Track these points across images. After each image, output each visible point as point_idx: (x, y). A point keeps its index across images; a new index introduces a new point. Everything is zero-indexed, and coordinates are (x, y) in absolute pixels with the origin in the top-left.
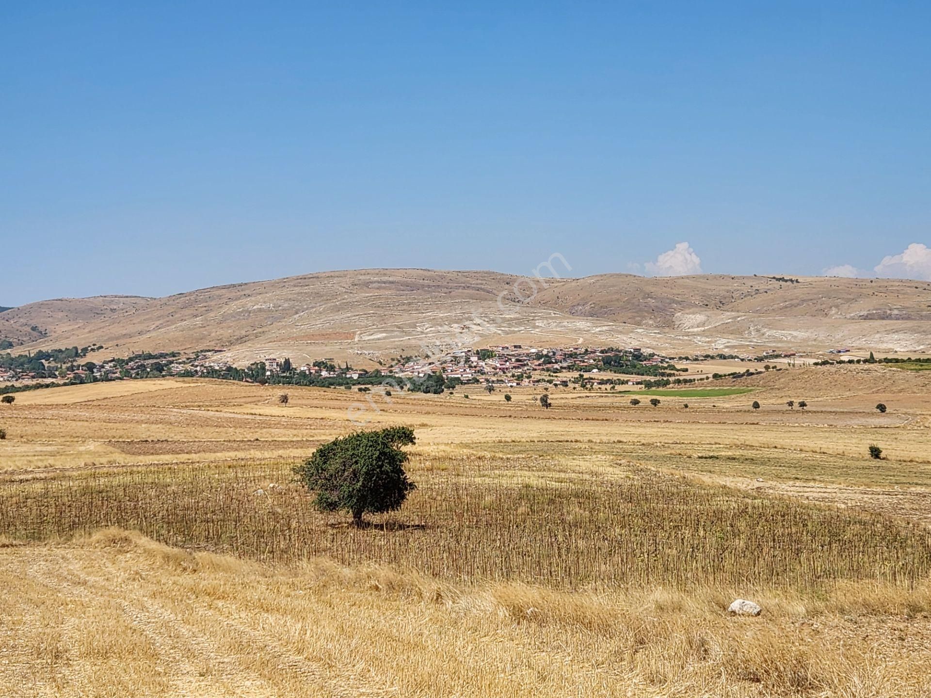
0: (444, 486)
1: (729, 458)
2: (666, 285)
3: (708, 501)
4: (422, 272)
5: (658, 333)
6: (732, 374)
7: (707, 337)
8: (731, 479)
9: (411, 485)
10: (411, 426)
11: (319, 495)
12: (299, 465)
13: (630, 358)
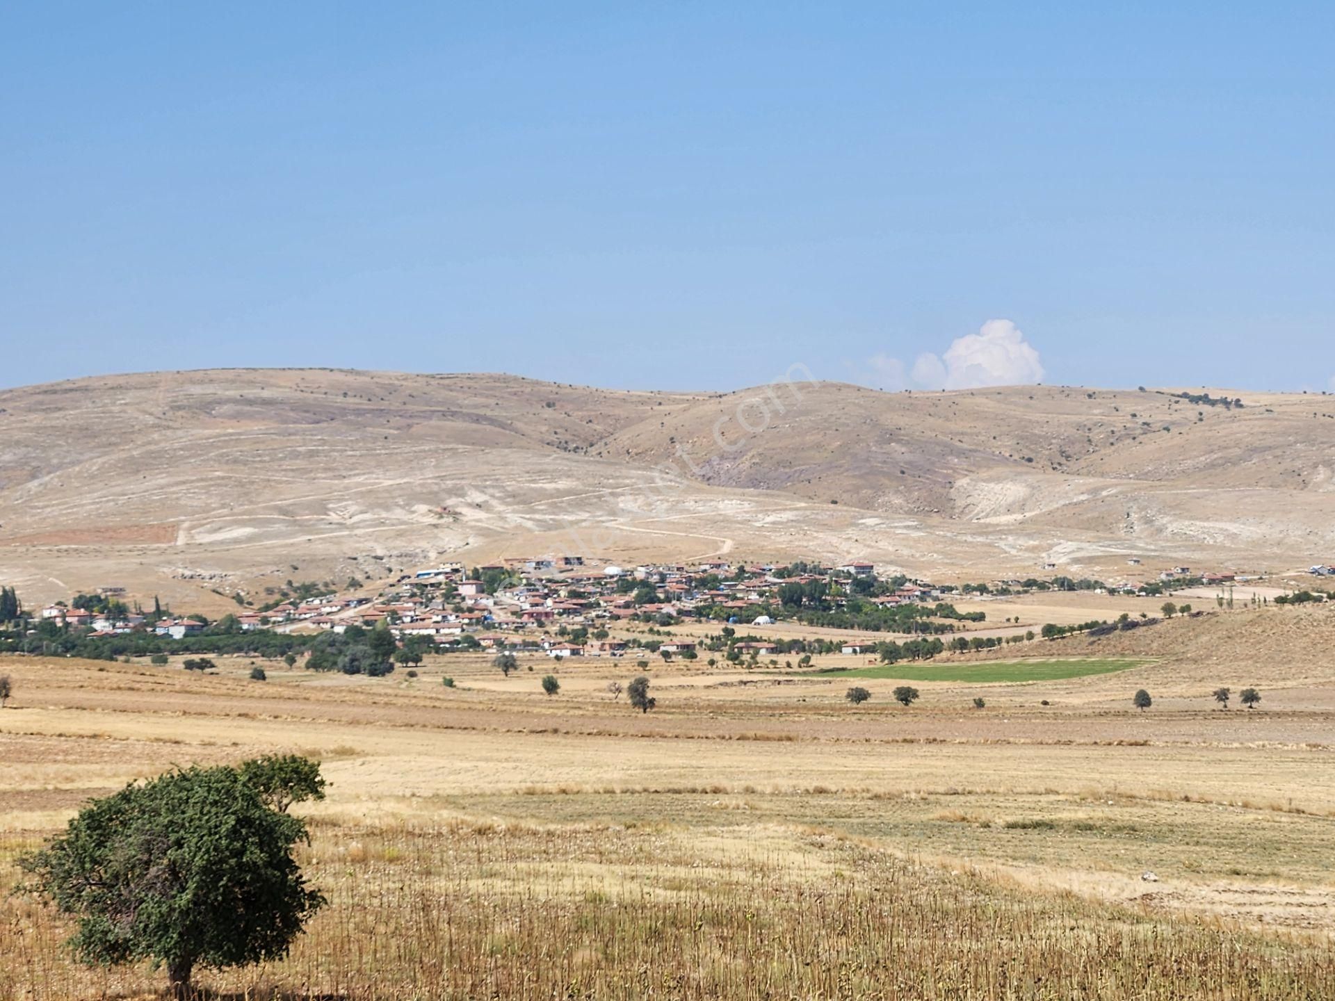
0: (394, 900)
1: (1078, 827)
2: (932, 410)
3: (1029, 929)
4: (340, 377)
5: (915, 528)
6: (1087, 626)
7: (1030, 536)
8: (1083, 876)
9: (316, 899)
10: (313, 753)
11: (85, 924)
12: (36, 851)
13: (848, 589)
